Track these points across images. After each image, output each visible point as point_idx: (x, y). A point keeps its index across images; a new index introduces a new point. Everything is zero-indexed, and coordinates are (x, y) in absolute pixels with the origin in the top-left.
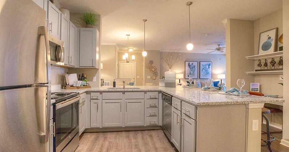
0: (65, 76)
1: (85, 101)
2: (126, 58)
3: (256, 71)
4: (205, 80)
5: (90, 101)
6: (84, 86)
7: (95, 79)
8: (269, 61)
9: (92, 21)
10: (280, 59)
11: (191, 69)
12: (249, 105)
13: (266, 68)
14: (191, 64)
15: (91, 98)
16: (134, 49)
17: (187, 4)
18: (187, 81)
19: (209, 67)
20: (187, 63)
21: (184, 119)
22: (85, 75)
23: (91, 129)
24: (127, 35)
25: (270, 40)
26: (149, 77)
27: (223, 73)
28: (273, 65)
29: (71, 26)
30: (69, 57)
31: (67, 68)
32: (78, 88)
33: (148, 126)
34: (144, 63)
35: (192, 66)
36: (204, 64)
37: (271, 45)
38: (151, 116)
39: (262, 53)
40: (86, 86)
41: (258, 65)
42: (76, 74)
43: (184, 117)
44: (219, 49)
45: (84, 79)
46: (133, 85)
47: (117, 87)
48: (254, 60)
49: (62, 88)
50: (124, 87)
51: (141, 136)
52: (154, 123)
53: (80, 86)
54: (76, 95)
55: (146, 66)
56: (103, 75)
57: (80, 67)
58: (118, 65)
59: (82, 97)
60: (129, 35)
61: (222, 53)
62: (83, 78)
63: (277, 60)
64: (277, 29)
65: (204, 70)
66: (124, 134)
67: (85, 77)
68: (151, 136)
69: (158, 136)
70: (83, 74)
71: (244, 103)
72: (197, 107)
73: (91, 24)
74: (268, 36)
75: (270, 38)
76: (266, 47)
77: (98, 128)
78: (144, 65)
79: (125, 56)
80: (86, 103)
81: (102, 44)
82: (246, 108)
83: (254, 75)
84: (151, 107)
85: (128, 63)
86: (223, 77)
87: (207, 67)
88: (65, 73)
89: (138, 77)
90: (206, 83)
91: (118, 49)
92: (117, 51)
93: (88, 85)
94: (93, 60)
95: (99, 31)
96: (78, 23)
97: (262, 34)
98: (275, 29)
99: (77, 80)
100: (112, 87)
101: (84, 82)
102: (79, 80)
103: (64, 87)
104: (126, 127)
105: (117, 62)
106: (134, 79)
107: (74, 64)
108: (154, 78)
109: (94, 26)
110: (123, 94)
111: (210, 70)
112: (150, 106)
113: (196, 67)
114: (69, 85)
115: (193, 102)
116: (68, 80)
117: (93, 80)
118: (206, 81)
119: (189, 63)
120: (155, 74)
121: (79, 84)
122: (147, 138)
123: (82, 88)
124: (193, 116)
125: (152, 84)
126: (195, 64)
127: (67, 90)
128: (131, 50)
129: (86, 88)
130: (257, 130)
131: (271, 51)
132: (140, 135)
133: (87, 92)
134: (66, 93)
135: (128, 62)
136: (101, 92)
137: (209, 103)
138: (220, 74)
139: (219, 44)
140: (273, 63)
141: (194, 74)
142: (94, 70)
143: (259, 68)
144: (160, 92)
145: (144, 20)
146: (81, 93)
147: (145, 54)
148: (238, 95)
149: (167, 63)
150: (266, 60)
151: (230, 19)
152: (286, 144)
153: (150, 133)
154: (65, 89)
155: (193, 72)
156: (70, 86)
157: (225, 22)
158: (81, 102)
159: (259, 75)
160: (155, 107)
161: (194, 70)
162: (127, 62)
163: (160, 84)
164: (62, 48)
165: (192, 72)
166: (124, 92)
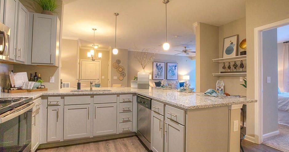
0: (9, 75)
1: (39, 109)
2: (92, 55)
3: (221, 72)
4: (171, 81)
5: (47, 108)
6: (37, 88)
7: (53, 80)
8: (232, 64)
9: (51, 6)
10: (241, 62)
11: (158, 70)
12: (232, 106)
13: (229, 70)
14: (158, 65)
15: (49, 104)
16: (100, 46)
17: (164, 2)
18: (155, 82)
19: (175, 68)
20: (155, 64)
21: (168, 124)
22: (39, 75)
23: (48, 143)
24: (93, 29)
25: (232, 45)
26: (115, 78)
27: (187, 75)
28: (235, 68)
29: (20, 8)
30: (16, 49)
31: (12, 64)
32: (29, 91)
33: (120, 134)
34: (110, 63)
35: (160, 67)
36: (171, 65)
37: (233, 50)
38: (124, 122)
39: (226, 56)
40: (41, 88)
41: (223, 68)
42: (26, 72)
43: (168, 121)
44: (185, 51)
45: (37, 79)
46: (99, 87)
47: (82, 88)
48: (219, 62)
49: (4, 92)
50: (91, 89)
51: (113, 146)
52: (128, 130)
53: (33, 88)
54: (28, 101)
55: (113, 66)
56: (63, 76)
57: (32, 63)
58: (79, 63)
59: (37, 104)
60: (96, 29)
61: (188, 55)
62: (35, 78)
63: (239, 64)
64: (238, 36)
65: (170, 72)
66: (92, 146)
67: (39, 76)
68: (125, 145)
69: (133, 144)
70: (36, 73)
71: (228, 104)
72: (186, 111)
73: (49, 9)
74: (231, 41)
75: (232, 43)
76: (229, 51)
77: (58, 142)
78: (111, 64)
79: (91, 53)
80: (40, 111)
81: (63, 38)
82: (229, 109)
83: (219, 77)
84: (125, 111)
85: (94, 62)
86: (188, 78)
87: (174, 68)
88: (9, 70)
89: (103, 77)
90: (173, 84)
91: (80, 45)
92: (79, 47)
93: (43, 87)
94: (52, 56)
95: (60, 20)
96: (30, 6)
97: (225, 39)
98: (236, 36)
99: (27, 80)
100: (76, 89)
101: (37, 84)
102: (30, 80)
103: (6, 91)
104: (94, 137)
105: (79, 60)
106: (98, 79)
107: (23, 59)
108: (121, 78)
109: (53, 13)
110: (91, 97)
111: (176, 71)
112: (123, 111)
113: (163, 68)
114: (14, 87)
115: (182, 106)
116: (14, 81)
117: (51, 80)
118: (173, 82)
119: (157, 64)
120: (123, 74)
121: (31, 86)
122: (121, 148)
123: (35, 91)
124: (181, 121)
125: (121, 85)
126: (163, 65)
127: (13, 94)
128: (96, 47)
129: (41, 90)
130: (238, 130)
131: (233, 55)
132: (111, 145)
133: (43, 97)
134: (11, 99)
135: (94, 60)
136: (63, 96)
137: (199, 106)
138: (185, 75)
139: (186, 46)
140: (235, 66)
141: (162, 75)
142: (51, 68)
143: (224, 71)
144: (134, 94)
145: (115, 14)
146: (35, 97)
147: (115, 52)
148: (217, 97)
149: (140, 62)
150: (229, 63)
151: (200, 23)
152: (250, 140)
153: (123, 141)
154: (8, 92)
155: (161, 73)
156: (16, 89)
157: (196, 25)
158: (34, 110)
159: (223, 77)
160: (129, 111)
161: (161, 71)
162: (92, 60)
163: (133, 86)
164: (6, 35)
165: (159, 73)
166: (92, 96)
